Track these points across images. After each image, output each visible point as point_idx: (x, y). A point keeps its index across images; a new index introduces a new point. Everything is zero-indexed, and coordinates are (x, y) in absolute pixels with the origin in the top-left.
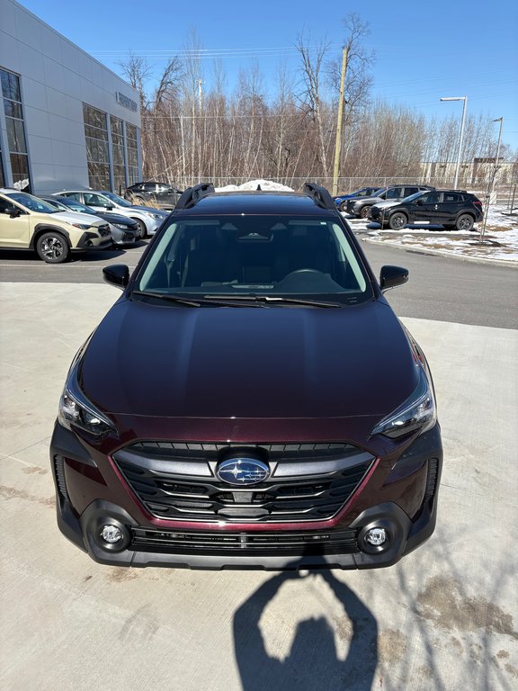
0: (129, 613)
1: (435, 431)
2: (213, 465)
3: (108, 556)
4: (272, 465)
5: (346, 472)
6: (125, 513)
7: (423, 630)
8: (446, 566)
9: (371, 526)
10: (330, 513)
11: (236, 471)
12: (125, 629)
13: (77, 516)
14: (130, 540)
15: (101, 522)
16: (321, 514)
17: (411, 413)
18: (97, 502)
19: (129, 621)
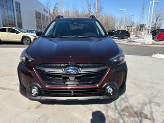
0: (40, 116)
1: (125, 63)
2: (63, 69)
3: (33, 98)
4: (80, 69)
5: (101, 71)
6: (38, 85)
7: (122, 119)
8: (128, 104)
9: (108, 87)
10: (97, 83)
11: (70, 70)
12: (39, 120)
13: (25, 88)
14: (40, 93)
15: (31, 88)
16: (94, 83)
17: (119, 58)
18: (30, 82)
19: (40, 118)
